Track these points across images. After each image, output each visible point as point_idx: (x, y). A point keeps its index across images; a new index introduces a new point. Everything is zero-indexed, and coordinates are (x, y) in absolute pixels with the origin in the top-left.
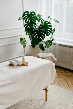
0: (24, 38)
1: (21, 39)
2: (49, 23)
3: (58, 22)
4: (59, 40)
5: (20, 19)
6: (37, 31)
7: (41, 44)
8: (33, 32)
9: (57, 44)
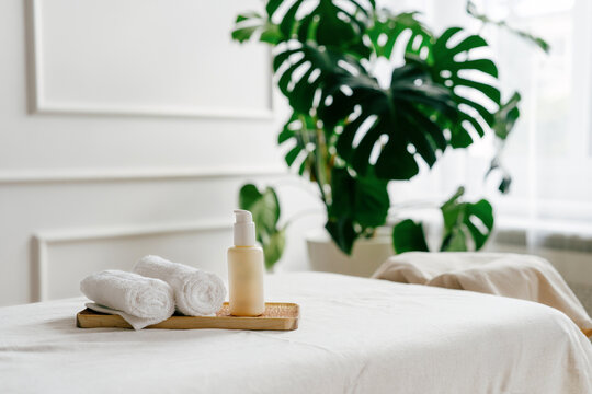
0: (272, 191)
1: (249, 195)
2: (475, 41)
3: (544, 46)
4: (543, 216)
5: (241, 36)
6: (379, 94)
7: (409, 222)
8: (344, 105)
9: (531, 239)
